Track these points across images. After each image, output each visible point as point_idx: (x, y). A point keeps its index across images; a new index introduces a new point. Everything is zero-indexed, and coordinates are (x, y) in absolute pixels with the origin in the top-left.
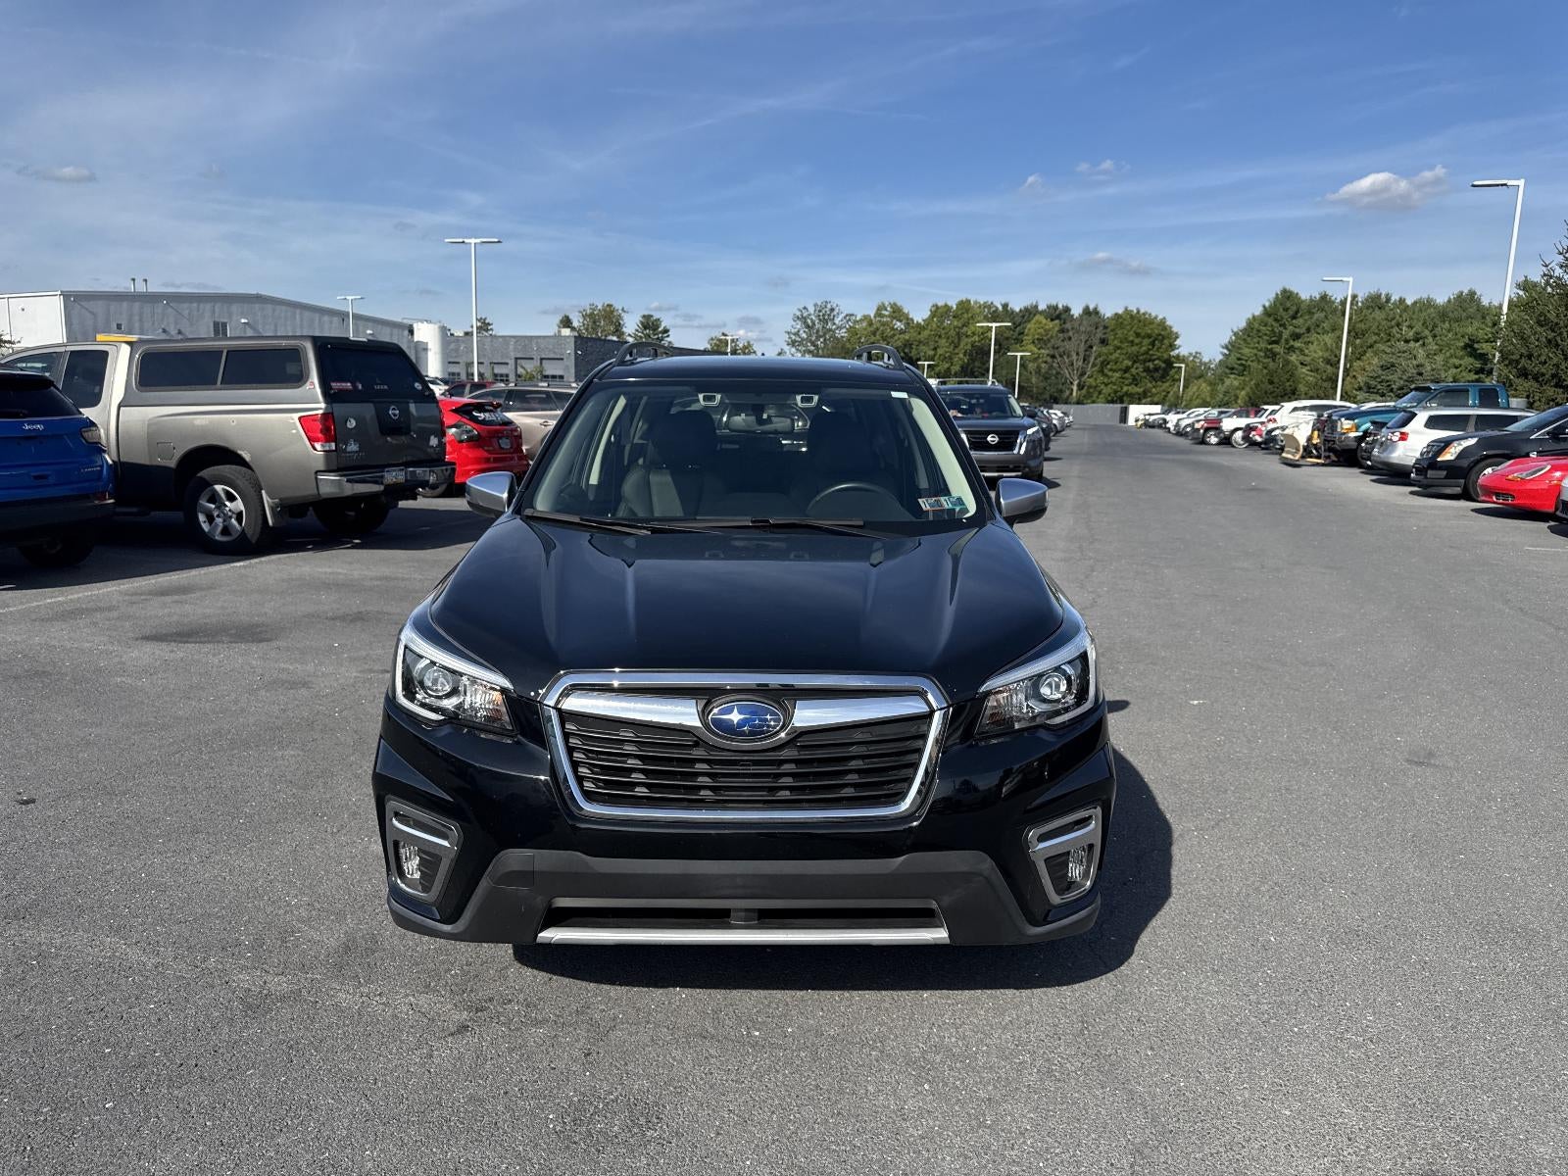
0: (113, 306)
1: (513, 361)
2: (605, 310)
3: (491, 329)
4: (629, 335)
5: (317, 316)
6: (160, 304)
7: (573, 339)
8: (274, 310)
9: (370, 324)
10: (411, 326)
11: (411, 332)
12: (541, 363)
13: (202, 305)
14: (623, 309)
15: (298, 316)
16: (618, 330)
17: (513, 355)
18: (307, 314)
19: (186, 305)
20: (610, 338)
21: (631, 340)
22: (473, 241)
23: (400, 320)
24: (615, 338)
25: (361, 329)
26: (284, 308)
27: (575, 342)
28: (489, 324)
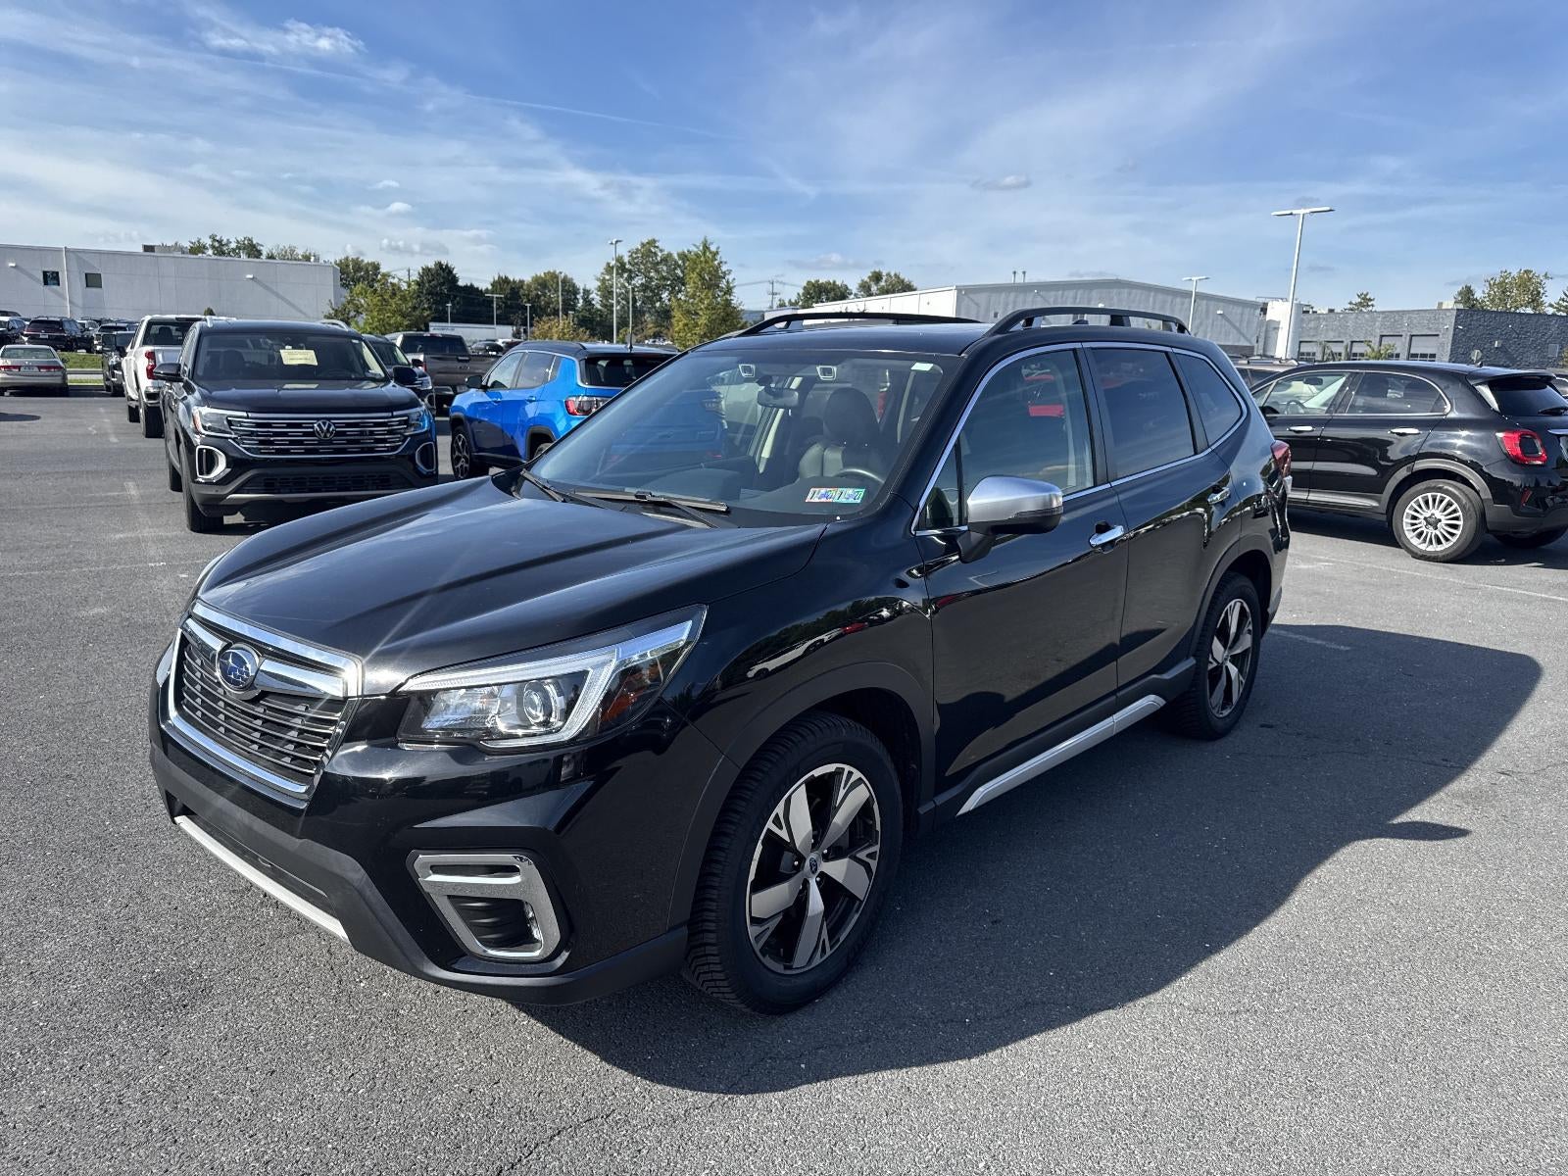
0: (994, 297)
1: (1378, 339)
2: (1520, 278)
3: (1373, 305)
4: (1551, 305)
5: (1169, 298)
6: (1032, 294)
7: (1455, 313)
8: (1130, 294)
9: (1222, 304)
10: (1266, 304)
11: (1264, 310)
12: (1411, 340)
13: (1066, 293)
14: (1546, 276)
15: (1151, 299)
16: (1535, 299)
17: (1378, 332)
18: (1160, 297)
19: (1053, 293)
20: (1521, 310)
21: (1550, 311)
22: (1302, 211)
23: (1254, 299)
24: (1529, 311)
25: (1211, 308)
26: (1139, 292)
27: (1457, 316)
28: (1370, 300)
